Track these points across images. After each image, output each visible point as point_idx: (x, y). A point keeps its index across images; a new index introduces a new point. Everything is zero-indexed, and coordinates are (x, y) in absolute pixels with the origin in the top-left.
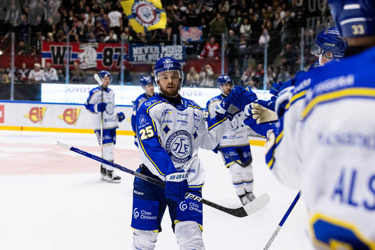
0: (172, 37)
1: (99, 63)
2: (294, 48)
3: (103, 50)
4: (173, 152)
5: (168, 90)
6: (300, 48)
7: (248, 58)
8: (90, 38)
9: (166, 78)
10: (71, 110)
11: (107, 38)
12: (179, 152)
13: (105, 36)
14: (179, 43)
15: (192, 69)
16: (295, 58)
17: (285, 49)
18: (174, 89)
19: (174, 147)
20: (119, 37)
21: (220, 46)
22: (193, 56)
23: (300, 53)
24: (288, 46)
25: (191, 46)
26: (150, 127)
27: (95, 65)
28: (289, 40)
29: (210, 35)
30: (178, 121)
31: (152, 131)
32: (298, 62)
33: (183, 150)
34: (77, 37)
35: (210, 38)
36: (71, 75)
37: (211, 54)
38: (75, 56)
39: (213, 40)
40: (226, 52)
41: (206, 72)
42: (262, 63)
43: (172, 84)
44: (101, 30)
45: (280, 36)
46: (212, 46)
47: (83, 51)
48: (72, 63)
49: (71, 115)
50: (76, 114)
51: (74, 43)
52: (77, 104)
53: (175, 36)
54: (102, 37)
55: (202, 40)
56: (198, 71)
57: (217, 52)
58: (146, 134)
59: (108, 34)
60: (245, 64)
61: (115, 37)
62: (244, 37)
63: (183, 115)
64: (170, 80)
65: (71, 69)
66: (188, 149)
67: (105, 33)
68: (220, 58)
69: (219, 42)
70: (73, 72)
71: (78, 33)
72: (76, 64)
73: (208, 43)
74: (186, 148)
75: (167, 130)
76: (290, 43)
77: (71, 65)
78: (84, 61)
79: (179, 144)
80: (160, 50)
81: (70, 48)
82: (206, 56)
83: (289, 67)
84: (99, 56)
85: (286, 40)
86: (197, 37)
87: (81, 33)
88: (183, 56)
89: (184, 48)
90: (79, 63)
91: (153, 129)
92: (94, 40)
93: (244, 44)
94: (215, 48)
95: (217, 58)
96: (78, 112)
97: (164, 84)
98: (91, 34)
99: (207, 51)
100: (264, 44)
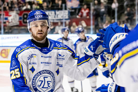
0: (62, 6)
1: (20, 22)
2: (132, 10)
3: (23, 14)
4: (38, 88)
5: (39, 36)
6: (135, 10)
7: (106, 16)
8: (15, 8)
9: (37, 26)
10: (5, 50)
11: (25, 8)
12: (43, 87)
13: (23, 6)
14: (66, 9)
15: (74, 24)
16: (132, 16)
17: (127, 11)
18: (43, 35)
19: (39, 83)
20: (31, 7)
21: (90, 10)
22: (74, 16)
23: (135, 13)
24: (128, 9)
25: (73, 11)
26: (18, 69)
27: (18, 23)
28: (129, 6)
29: (83, 4)
30: (42, 63)
31: (19, 73)
32: (135, 18)
33: (46, 85)
34: (7, 8)
35: (84, 5)
36: (4, 30)
37: (85, 14)
38: (6, 19)
39: (85, 7)
40: (93, 13)
41: (82, 25)
42: (114, 19)
43: (41, 31)
44: (21, 3)
45: (123, 3)
46: (85, 10)
47: (10, 16)
48: (5, 23)
49: (5, 53)
50: (7, 52)
51: (5, 11)
52: (8, 46)
53: (64, 5)
54: (21, 7)
55: (79, 7)
56: (77, 24)
57: (88, 14)
58: (15, 75)
59: (25, 5)
60: (104, 20)
61: (29, 7)
62: (103, 4)
63: (47, 57)
64: (40, 28)
65: (4, 26)
66: (51, 84)
67: (24, 5)
68: (90, 17)
69: (89, 8)
70: (6, 28)
71: (8, 5)
72: (7, 23)
73: (82, 8)
74: (48, 84)
75: (33, 70)
76: (129, 7)
77: (5, 24)
78: (12, 22)
79: (42, 81)
80: (55, 13)
81: (3, 15)
82: (81, 16)
83: (129, 21)
84: (20, 18)
85: (127, 5)
86: (76, 5)
87: (10, 5)
88: (69, 16)
89: (69, 12)
90: (9, 22)
91: (20, 71)
92: (17, 9)
93: (103, 8)
94: (87, 11)
95: (88, 17)
96: (9, 51)
97: (35, 31)
98: (16, 6)
99: (82, 13)
100: (115, 9)
